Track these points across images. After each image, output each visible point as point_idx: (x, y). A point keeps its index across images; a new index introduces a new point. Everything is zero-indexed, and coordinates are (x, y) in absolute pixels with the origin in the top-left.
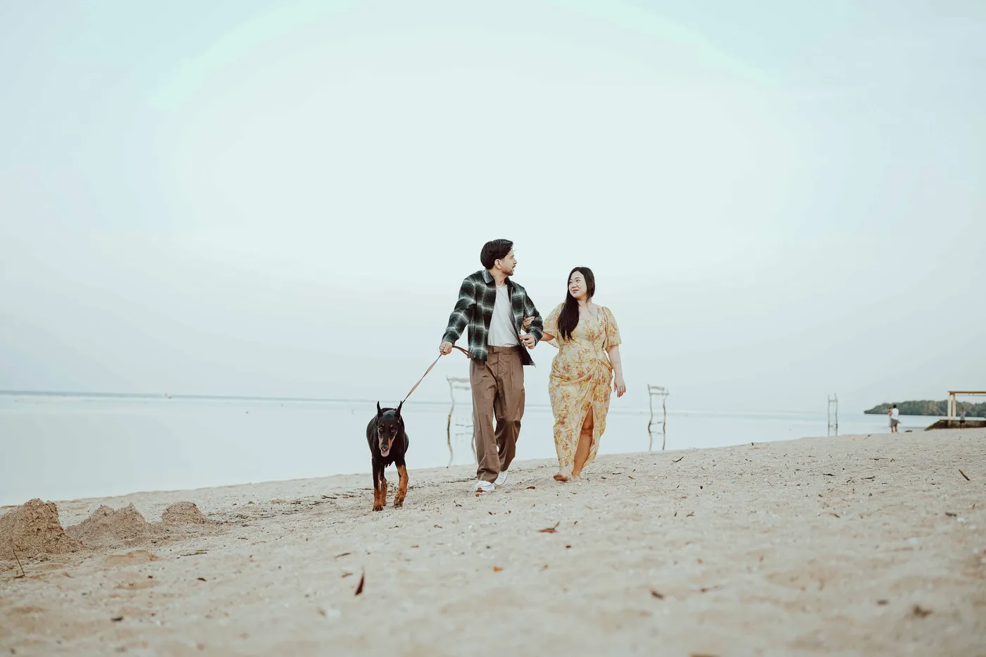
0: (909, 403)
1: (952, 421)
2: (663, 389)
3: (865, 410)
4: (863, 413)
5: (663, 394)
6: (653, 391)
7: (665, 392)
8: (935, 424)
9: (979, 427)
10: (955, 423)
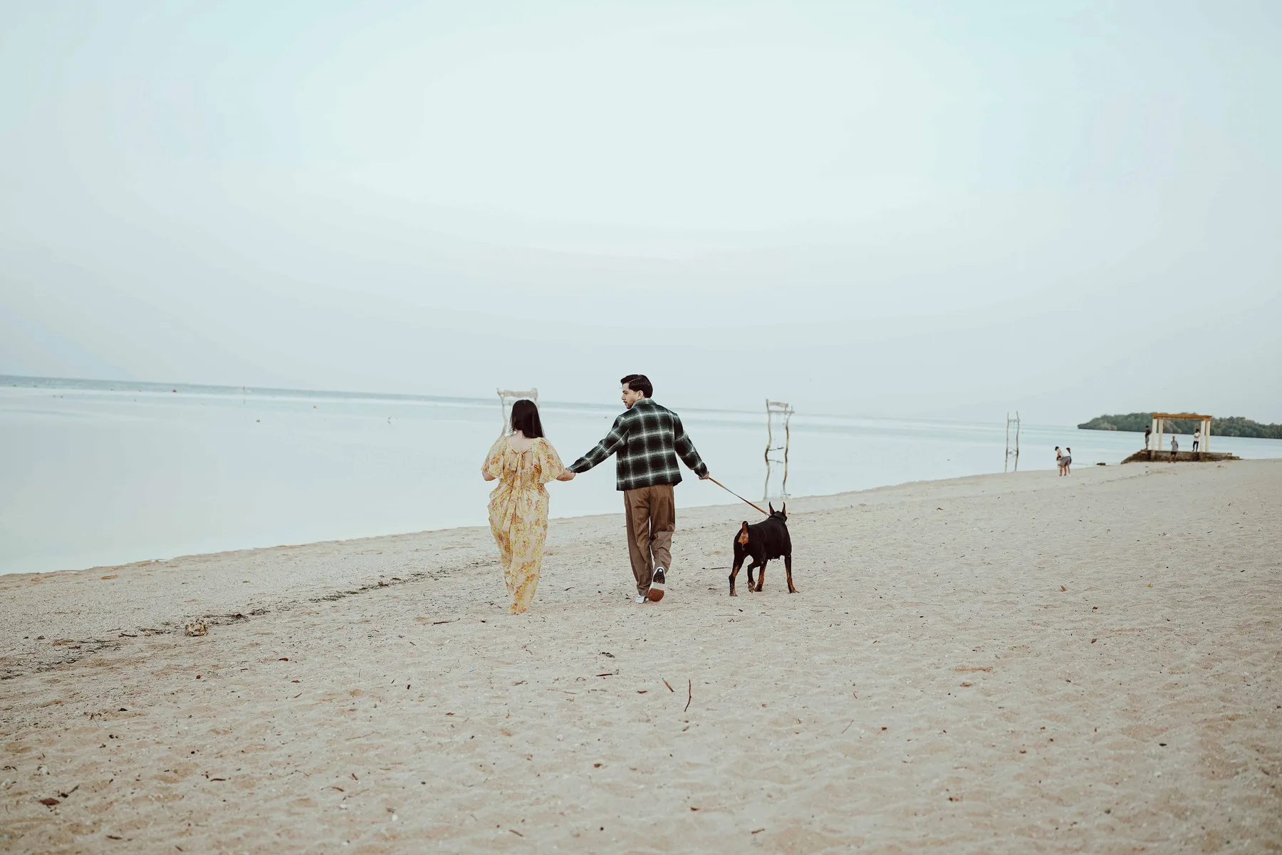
0: (1136, 416)
1: (1156, 452)
2: (787, 406)
3: (1079, 423)
4: (1077, 428)
5: (785, 412)
6: (771, 408)
7: (789, 409)
8: (1134, 455)
9: (1189, 460)
10: (1160, 454)
